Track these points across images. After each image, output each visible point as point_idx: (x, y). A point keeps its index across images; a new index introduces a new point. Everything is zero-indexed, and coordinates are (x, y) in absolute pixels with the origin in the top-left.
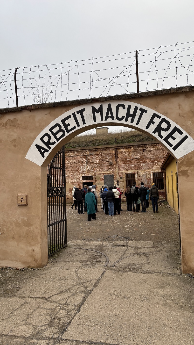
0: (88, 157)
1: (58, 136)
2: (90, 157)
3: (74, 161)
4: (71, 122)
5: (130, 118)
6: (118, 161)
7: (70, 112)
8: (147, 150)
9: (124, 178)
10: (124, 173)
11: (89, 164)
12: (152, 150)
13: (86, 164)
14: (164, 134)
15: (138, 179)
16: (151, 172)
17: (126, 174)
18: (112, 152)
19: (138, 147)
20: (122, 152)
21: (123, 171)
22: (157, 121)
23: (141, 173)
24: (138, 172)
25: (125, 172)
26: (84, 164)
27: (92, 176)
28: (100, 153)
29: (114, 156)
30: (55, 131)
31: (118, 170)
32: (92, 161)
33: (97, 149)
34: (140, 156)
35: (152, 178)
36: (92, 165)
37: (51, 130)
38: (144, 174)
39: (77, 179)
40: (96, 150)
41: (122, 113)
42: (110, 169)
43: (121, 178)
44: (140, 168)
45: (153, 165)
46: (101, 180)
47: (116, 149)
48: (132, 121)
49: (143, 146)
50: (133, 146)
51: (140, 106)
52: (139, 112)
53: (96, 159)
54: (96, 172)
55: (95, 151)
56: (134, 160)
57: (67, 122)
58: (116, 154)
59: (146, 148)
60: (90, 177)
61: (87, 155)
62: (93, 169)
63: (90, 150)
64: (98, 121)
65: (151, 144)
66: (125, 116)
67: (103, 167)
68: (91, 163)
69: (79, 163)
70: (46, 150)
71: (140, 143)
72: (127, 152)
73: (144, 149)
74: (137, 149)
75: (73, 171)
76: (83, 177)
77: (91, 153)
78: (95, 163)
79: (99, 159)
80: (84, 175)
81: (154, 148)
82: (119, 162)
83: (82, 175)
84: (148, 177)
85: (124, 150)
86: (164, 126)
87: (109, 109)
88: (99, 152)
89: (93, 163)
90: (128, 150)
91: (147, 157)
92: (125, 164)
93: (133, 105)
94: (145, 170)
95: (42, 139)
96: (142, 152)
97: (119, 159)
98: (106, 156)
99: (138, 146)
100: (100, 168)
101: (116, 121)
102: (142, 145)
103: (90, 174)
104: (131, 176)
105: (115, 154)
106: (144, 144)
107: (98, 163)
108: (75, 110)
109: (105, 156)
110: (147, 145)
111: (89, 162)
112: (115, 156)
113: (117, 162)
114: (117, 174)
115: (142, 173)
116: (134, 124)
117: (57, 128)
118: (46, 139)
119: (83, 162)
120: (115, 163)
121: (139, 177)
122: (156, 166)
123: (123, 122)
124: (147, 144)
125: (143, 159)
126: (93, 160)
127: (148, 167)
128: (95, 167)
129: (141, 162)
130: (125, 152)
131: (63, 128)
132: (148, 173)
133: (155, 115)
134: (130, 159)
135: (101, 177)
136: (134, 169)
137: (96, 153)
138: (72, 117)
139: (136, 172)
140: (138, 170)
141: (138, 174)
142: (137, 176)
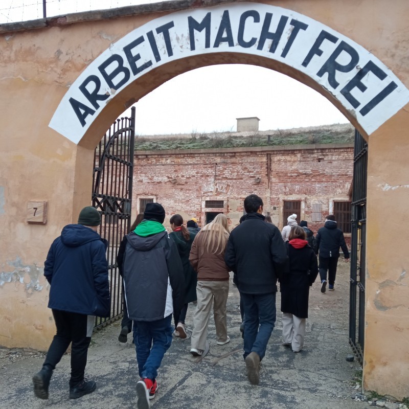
0: (218, 168)
1: (116, 81)
2: (221, 167)
3: (193, 172)
6: (272, 177)
7: (142, 30)
8: (325, 159)
9: (280, 209)
10: (281, 200)
11: (219, 179)
12: (334, 160)
13: (212, 179)
15: (306, 212)
16: (331, 200)
17: (285, 202)
18: (261, 161)
19: (309, 153)
20: (279, 160)
21: (280, 196)
22: (328, 48)
23: (312, 201)
24: (306, 198)
25: (282, 197)
26: (209, 180)
27: (223, 201)
28: (240, 161)
29: (264, 168)
30: (109, 70)
31: (271, 193)
32: (224, 174)
33: (235, 153)
34: (312, 171)
35: (331, 211)
36: (224, 181)
37: (102, 68)
38: (317, 202)
39: (196, 204)
40: (234, 155)
41: (253, 30)
42: (256, 190)
43: (275, 208)
44: (309, 192)
45: (336, 188)
46: (237, 210)
47: (269, 155)
48: (272, 50)
49: (319, 151)
50: (300, 151)
51: (291, 15)
53: (233, 172)
54: (231, 194)
55: (231, 157)
56: (299, 176)
57: (134, 52)
58: (269, 164)
59: (323, 155)
60: (220, 204)
61: (216, 164)
62: (226, 188)
63: (222, 155)
64: (200, 49)
65: (335, 149)
66: (258, 36)
67: (243, 187)
68: (223, 178)
69: (202, 176)
70: (89, 111)
71: (314, 146)
72: (290, 161)
73: (320, 157)
74: (308, 158)
75: (190, 190)
76: (207, 202)
77: (223, 160)
78: (230, 179)
79: (238, 172)
80: (208, 199)
81: (340, 157)
82: (273, 180)
83: (205, 198)
84: (324, 208)
85: (283, 158)
86: (343, 59)
87: (225, 23)
88: (237, 160)
89: (226, 178)
90: (291, 157)
91: (324, 172)
92: (284, 182)
93: (278, 12)
94: (320, 196)
95: (83, 88)
96: (316, 163)
97: (273, 173)
98: (250, 167)
99: (311, 151)
100: (238, 187)
101: (237, 49)
102: (318, 149)
103: (219, 198)
104: (294, 205)
105: (267, 164)
106: (321, 147)
107: (235, 179)
108: (153, 25)
109: (248, 166)
110: (327, 151)
111: (219, 175)
112: (267, 168)
113: (269, 179)
114: (269, 200)
117: (115, 65)
118: (91, 87)
119: (208, 176)
120: (265, 180)
121: (308, 207)
122: (341, 189)
124: (326, 149)
125: (317, 176)
126: (227, 173)
127: (326, 191)
128: (230, 186)
129: (313, 182)
130: (285, 161)
131: (126, 64)
132: (325, 201)
133: (324, 35)
134: (292, 175)
135: (239, 205)
136: (299, 192)
137: (233, 160)
138: (147, 41)
139: (303, 199)
140: (306, 196)
141: (306, 202)
142: (303, 205)
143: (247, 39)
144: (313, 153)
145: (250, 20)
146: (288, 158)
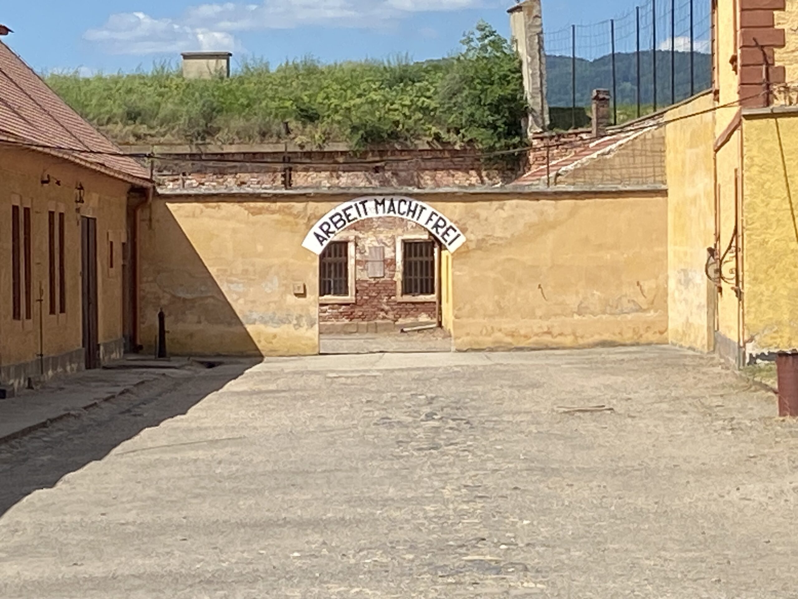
0: (188, 181)
1: (339, 225)
2: (193, 181)
4: (353, 213)
5: (411, 214)
7: (352, 203)
8: (386, 168)
12: (401, 171)
14: (441, 231)
15: (357, 262)
16: (399, 239)
20: (306, 169)
22: (435, 218)
23: (367, 242)
24: (356, 237)
28: (232, 170)
30: (336, 219)
33: (222, 155)
35: (399, 258)
37: (331, 219)
38: (376, 244)
40: (219, 158)
41: (404, 208)
44: (362, 225)
47: (287, 159)
48: (413, 216)
49: (376, 154)
50: (343, 153)
51: (420, 203)
52: (419, 209)
57: (348, 212)
58: (287, 176)
59: (383, 161)
61: (184, 174)
63: (195, 157)
64: (381, 214)
65: (402, 151)
66: (406, 210)
70: (325, 239)
71: (367, 147)
72: (325, 171)
73: (378, 164)
77: (197, 167)
81: (411, 164)
84: (389, 254)
86: (441, 223)
87: (392, 204)
93: (414, 202)
94: (381, 232)
95: (321, 227)
96: (371, 174)
98: (252, 181)
101: (397, 215)
102: (373, 151)
104: (335, 250)
105: (284, 176)
106: (379, 148)
108: (358, 201)
109: (248, 179)
110: (389, 155)
112: (284, 182)
115: (370, 241)
116: (414, 219)
117: (338, 217)
118: (325, 227)
121: (361, 253)
123: (404, 216)
124: (387, 150)
131: (344, 218)
132: (388, 242)
133: (433, 213)
138: (354, 208)
139: (351, 238)
140: (357, 233)
141: (356, 245)
142: (351, 248)
143: (402, 211)
145: (403, 203)
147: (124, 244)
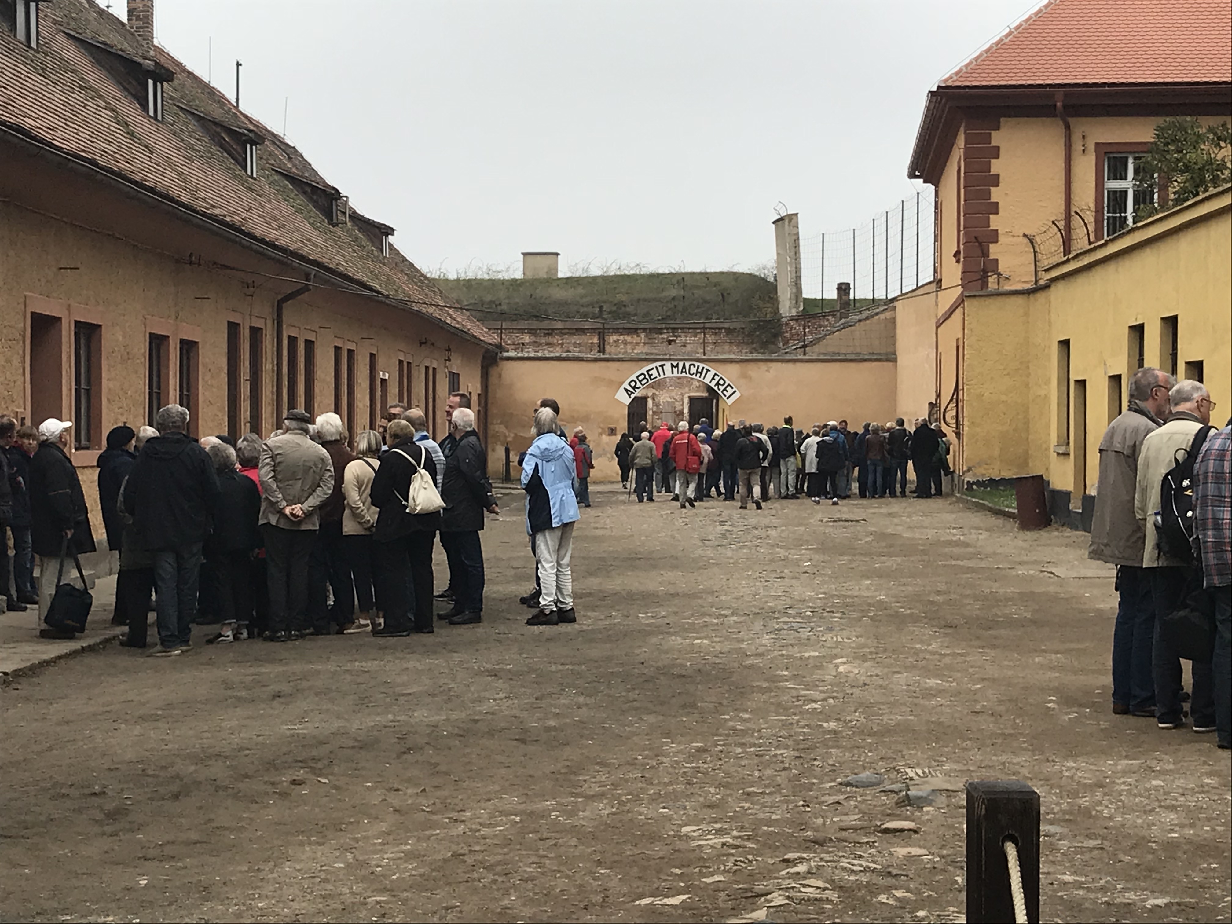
0: (526, 350)
1: (643, 382)
2: (530, 349)
4: (654, 373)
5: (698, 374)
7: (654, 365)
8: (677, 340)
14: (722, 388)
15: (654, 413)
16: (687, 395)
18: (590, 342)
19: (657, 333)
20: (616, 342)
22: (717, 378)
23: (662, 398)
24: (654, 394)
28: (560, 342)
29: (595, 351)
30: (640, 378)
35: (686, 410)
37: (637, 377)
38: (669, 400)
40: (550, 332)
41: (693, 370)
47: (602, 334)
48: (700, 376)
49: (670, 331)
50: (644, 329)
51: (706, 367)
52: (705, 371)
55: (546, 335)
57: (650, 373)
58: (602, 346)
59: (675, 336)
61: (523, 344)
63: (532, 331)
64: (675, 374)
65: (689, 329)
66: (695, 372)
70: (632, 393)
71: (662, 325)
72: (630, 343)
73: (671, 339)
74: (655, 339)
77: (533, 339)
81: (696, 338)
84: (678, 408)
85: (622, 338)
86: (721, 382)
87: (684, 367)
88: (556, 339)
90: (632, 337)
93: (701, 365)
94: (672, 391)
95: (629, 384)
96: (665, 345)
98: (575, 350)
99: (660, 331)
101: (688, 375)
102: (667, 329)
105: (599, 346)
106: (672, 326)
108: (658, 364)
110: (680, 331)
115: (664, 397)
116: (701, 379)
117: (643, 376)
118: (633, 384)
121: (657, 406)
123: (694, 376)
124: (678, 328)
127: (679, 385)
130: (625, 343)
131: (647, 377)
132: (678, 398)
133: (715, 374)
137: (550, 339)
138: (655, 369)
139: (650, 394)
140: (654, 391)
141: (654, 399)
142: (650, 402)
143: (691, 372)
144: (661, 334)
145: (692, 366)
146: (628, 338)
147: (479, 395)
